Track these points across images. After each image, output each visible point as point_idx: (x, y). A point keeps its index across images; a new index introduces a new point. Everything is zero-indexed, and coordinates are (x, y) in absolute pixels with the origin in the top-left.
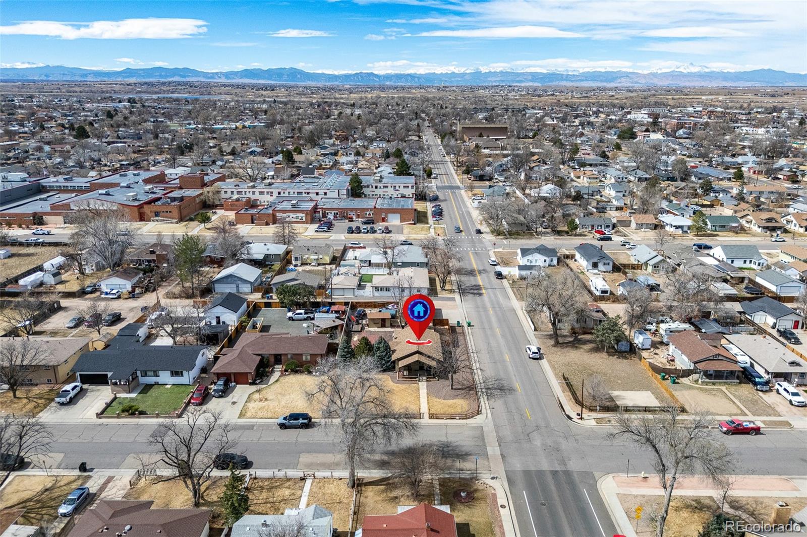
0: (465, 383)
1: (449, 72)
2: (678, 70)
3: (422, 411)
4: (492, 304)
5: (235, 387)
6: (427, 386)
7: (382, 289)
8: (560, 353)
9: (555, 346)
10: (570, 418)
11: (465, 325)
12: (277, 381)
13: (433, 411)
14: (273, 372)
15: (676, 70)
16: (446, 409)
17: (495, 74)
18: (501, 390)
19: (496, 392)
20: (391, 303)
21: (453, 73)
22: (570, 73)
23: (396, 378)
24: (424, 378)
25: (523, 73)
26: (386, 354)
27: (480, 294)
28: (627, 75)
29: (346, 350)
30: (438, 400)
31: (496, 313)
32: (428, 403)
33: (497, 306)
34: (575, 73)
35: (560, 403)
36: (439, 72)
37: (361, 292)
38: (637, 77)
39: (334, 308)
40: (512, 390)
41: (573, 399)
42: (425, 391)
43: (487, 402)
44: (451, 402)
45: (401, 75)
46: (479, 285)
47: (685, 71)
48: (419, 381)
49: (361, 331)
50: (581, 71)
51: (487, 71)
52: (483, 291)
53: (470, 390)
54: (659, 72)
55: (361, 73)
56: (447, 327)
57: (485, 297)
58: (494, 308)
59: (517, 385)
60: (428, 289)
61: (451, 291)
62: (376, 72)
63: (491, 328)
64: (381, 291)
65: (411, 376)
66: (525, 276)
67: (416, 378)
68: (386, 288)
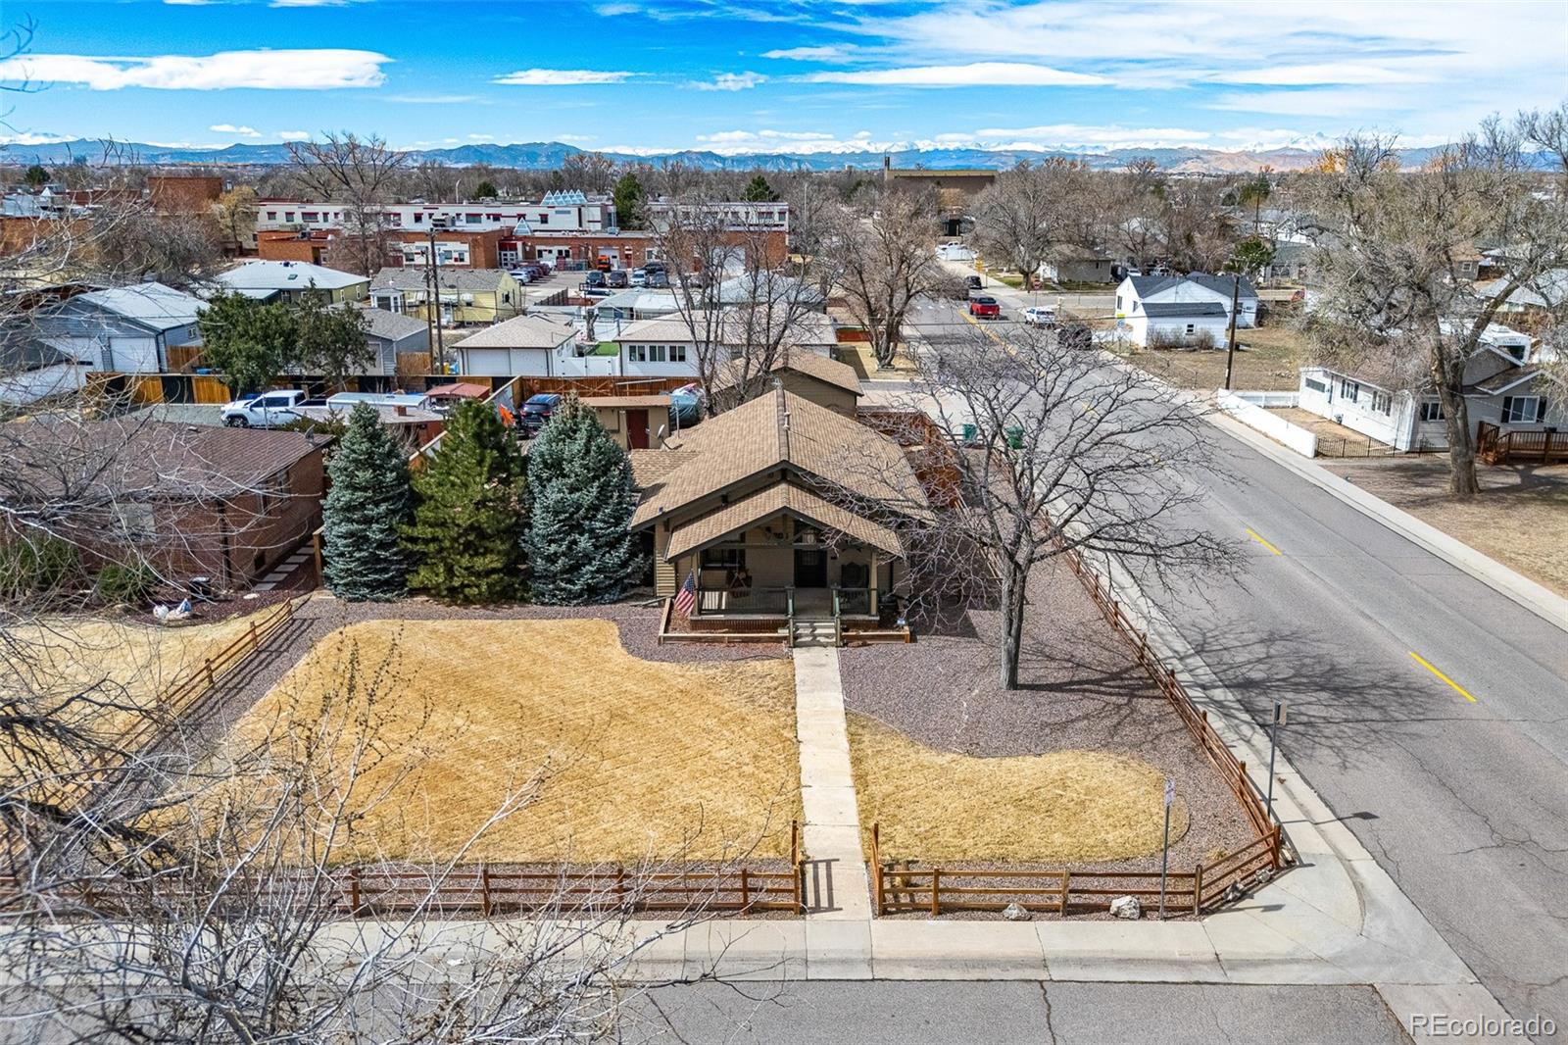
0: (1082, 652)
1: (858, 152)
2: (1295, 146)
3: (814, 843)
6: (848, 674)
7: (655, 351)
13: (900, 844)
15: (1291, 146)
16: (1005, 821)
17: (945, 153)
18: (1334, 689)
19: (1315, 706)
21: (866, 153)
22: (1089, 153)
23: (651, 630)
24: (827, 628)
25: (999, 153)
28: (1198, 156)
30: (928, 756)
32: (861, 780)
34: (1099, 152)
36: (839, 152)
37: (578, 362)
38: (1218, 159)
40: (1407, 691)
42: (835, 699)
44: (1027, 770)
45: (766, 156)
47: (1308, 149)
48: (795, 642)
50: (1111, 148)
51: (931, 149)
53: (1132, 693)
54: (1259, 150)
55: (688, 152)
59: (1422, 665)
61: (918, 372)
62: (717, 152)
64: (653, 359)
65: (741, 617)
66: (1172, 338)
67: (774, 626)
68: (672, 349)
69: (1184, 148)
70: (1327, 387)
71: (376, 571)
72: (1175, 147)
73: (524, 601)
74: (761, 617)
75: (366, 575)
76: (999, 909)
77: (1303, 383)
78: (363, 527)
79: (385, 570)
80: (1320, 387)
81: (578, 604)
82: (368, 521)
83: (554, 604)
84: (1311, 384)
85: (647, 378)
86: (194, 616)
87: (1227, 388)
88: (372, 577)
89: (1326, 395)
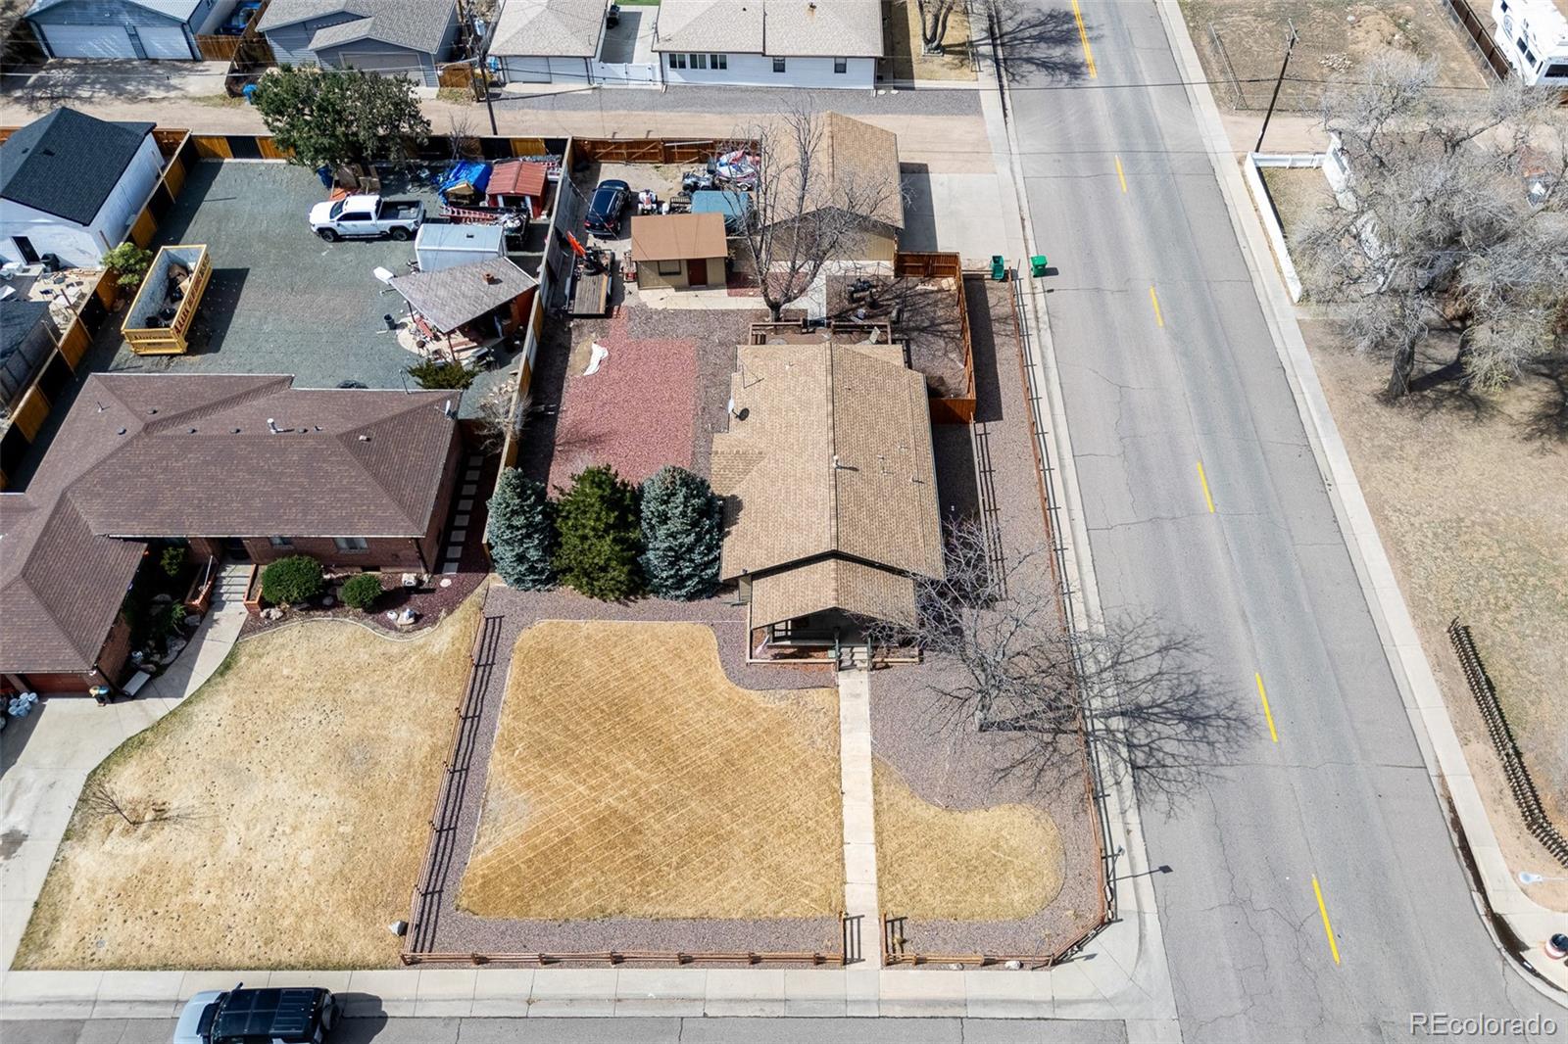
3: (851, 901)
4: (1124, 132)
5: (35, 712)
6: (874, 706)
7: (696, 60)
8: (1413, 450)
9: (1389, 397)
10: (1513, 945)
11: (1025, 272)
12: (226, 667)
13: (899, 908)
14: (213, 602)
16: (958, 883)
18: (1192, 720)
19: (1172, 741)
20: (733, 145)
23: (739, 640)
24: (862, 654)
26: (699, 539)
27: (1074, 69)
29: (519, 521)
30: (921, 811)
31: (1139, 186)
32: (879, 837)
33: (1141, 144)
35: (1456, 823)
37: (618, 69)
39: (504, 178)
40: (1237, 723)
41: (1509, 799)
42: (866, 741)
43: (1133, 818)
44: (978, 827)
46: (1069, 17)
48: (839, 667)
49: (608, 314)
52: (1085, 52)
53: (1058, 727)
56: (949, 283)
57: (1095, 94)
58: (1130, 153)
59: (1258, 692)
60: (878, 60)
61: (964, 52)
63: (1127, 290)
64: (694, 66)
65: (803, 644)
68: (713, 57)
74: (816, 644)
86: (417, 620)
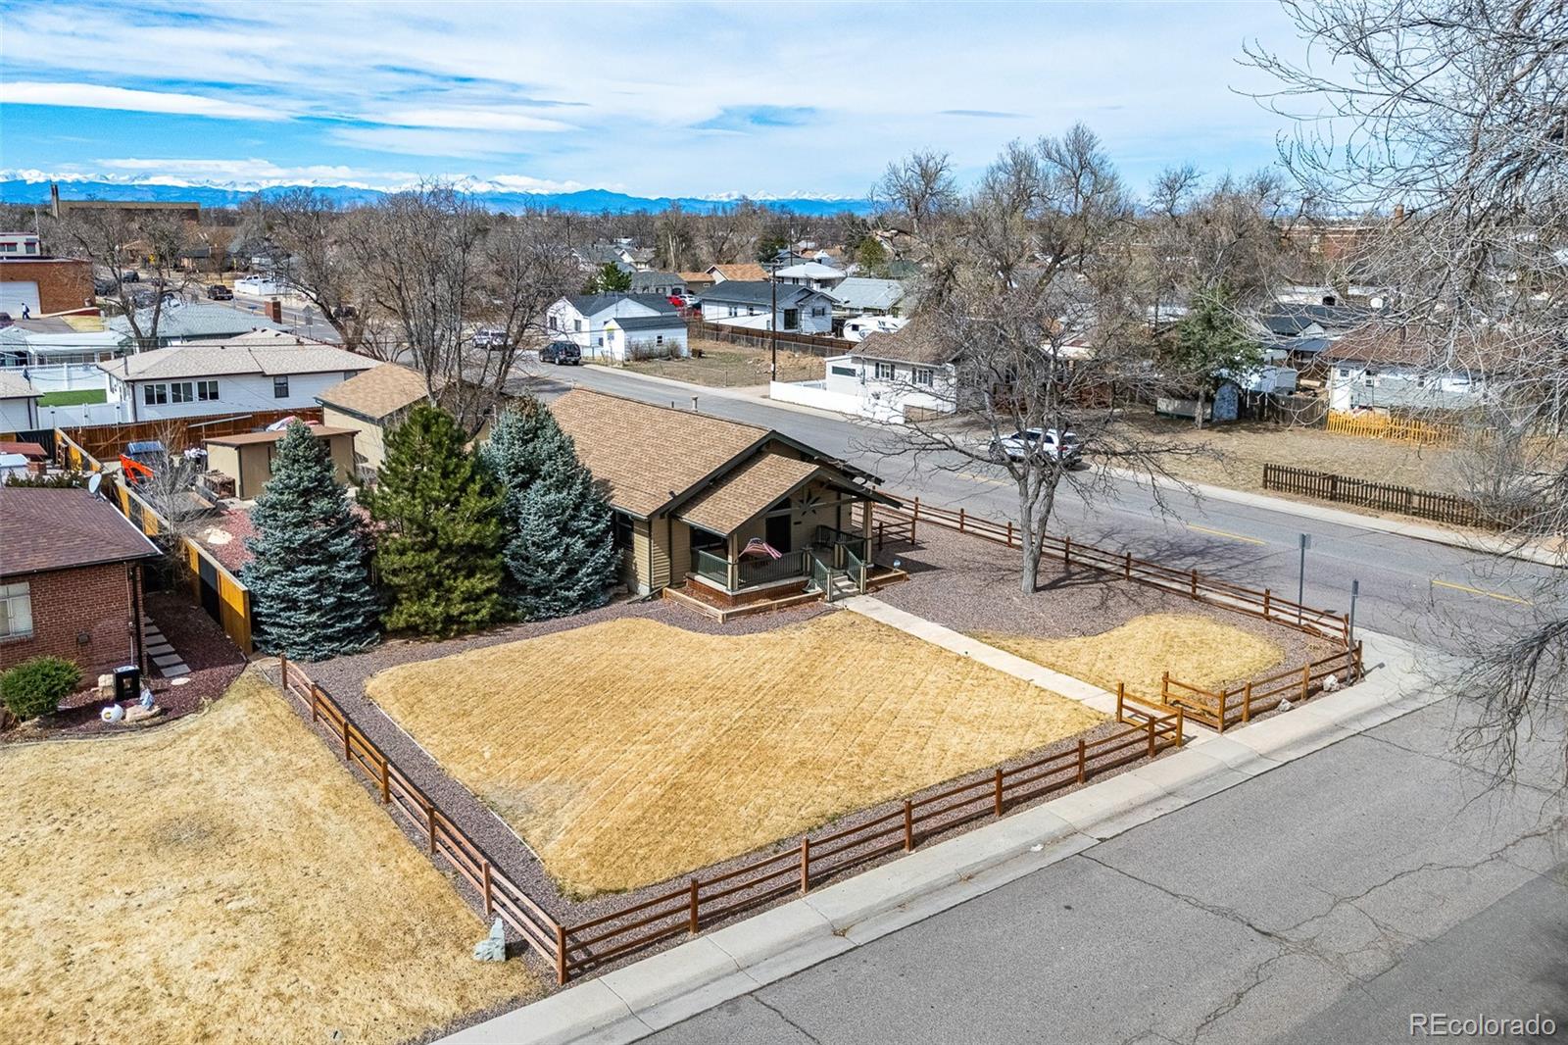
6: (907, 609)
7: (179, 389)
48: (832, 596)
64: (176, 399)
65: (772, 585)
66: (646, 349)
67: (799, 589)
68: (202, 386)
69: (344, 187)
70: (858, 372)
71: (344, 619)
72: (334, 186)
73: (515, 621)
74: (787, 582)
75: (332, 626)
76: (1275, 706)
77: (829, 370)
78: (323, 567)
79: (351, 617)
80: (851, 372)
81: (576, 613)
82: (332, 559)
83: (550, 617)
84: (836, 370)
85: (228, 416)
86: (164, 711)
87: (774, 380)
88: (338, 627)
89: (857, 379)
